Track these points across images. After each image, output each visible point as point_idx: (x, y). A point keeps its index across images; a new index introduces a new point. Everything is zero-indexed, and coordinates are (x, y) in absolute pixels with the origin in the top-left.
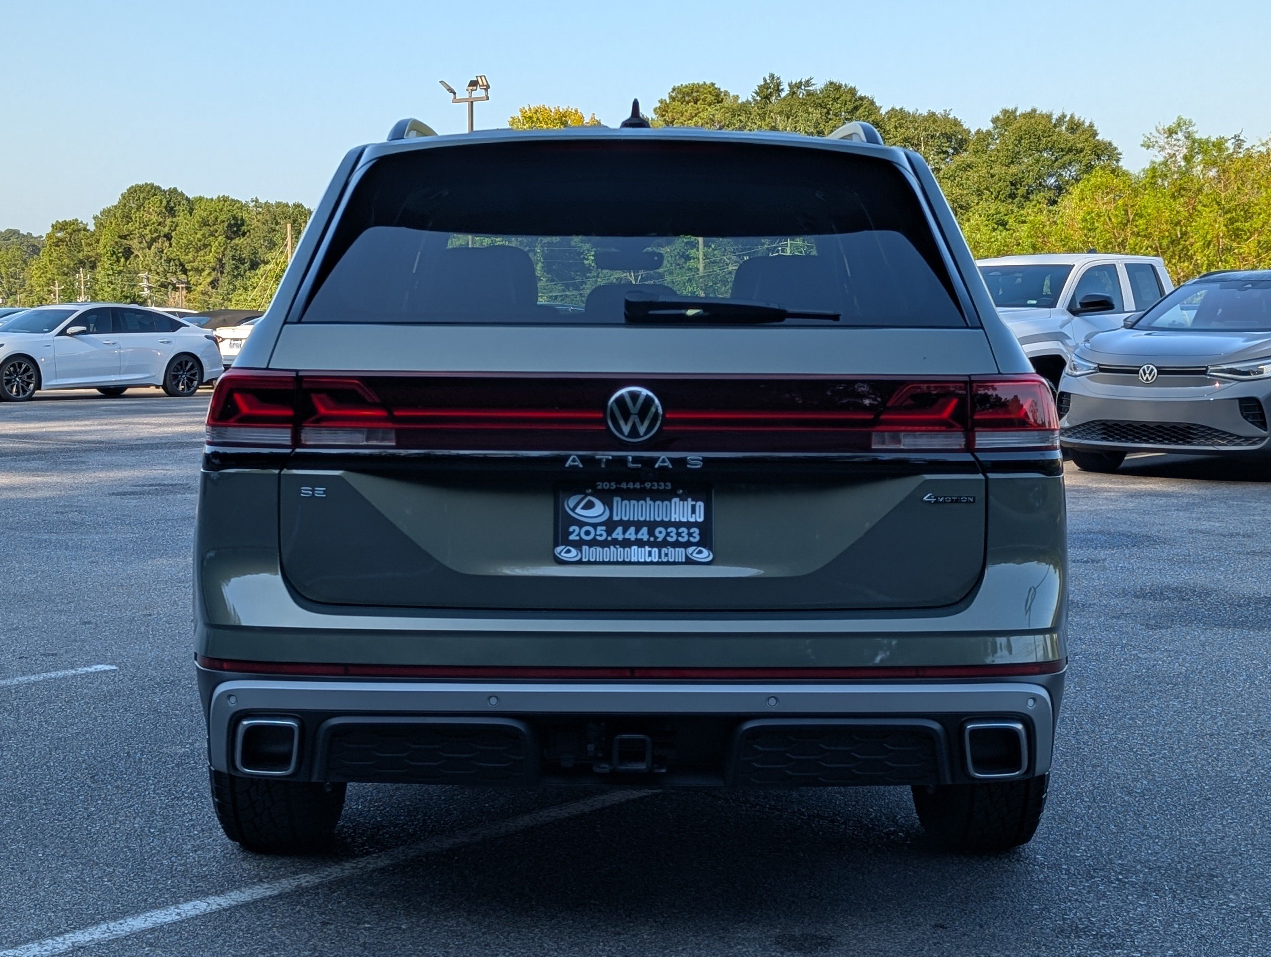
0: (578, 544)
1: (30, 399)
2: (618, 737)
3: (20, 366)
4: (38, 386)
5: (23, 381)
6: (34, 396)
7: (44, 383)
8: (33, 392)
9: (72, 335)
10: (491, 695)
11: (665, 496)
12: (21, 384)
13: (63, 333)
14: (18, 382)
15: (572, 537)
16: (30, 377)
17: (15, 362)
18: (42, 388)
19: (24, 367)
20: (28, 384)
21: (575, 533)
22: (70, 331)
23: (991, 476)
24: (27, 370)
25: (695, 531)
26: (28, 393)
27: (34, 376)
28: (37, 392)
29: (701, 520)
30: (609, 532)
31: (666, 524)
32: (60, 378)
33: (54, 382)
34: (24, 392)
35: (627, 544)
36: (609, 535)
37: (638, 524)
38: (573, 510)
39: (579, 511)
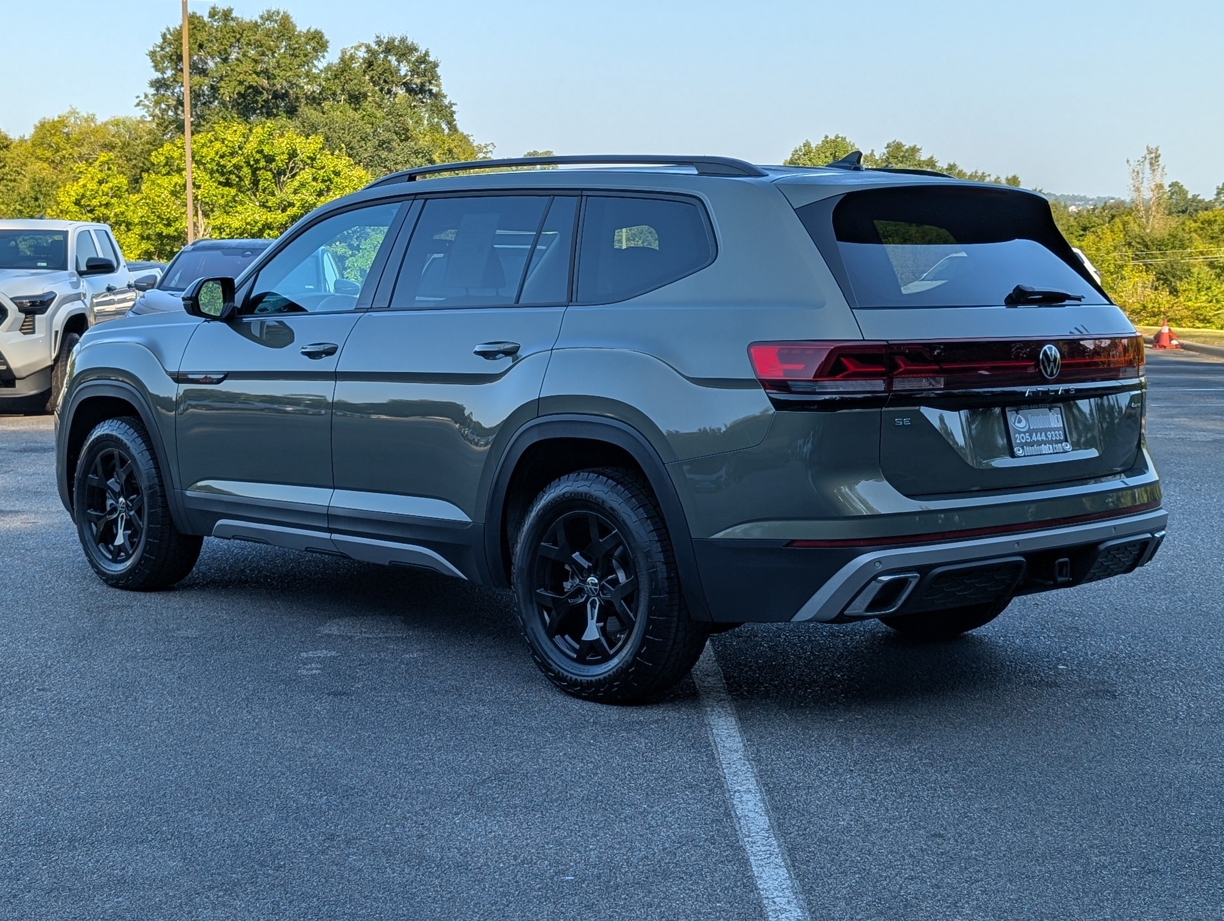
0: (1021, 445)
2: (1057, 561)
15: (1018, 441)
25: (1061, 433)
29: (1061, 426)
30: (1031, 436)
31: (1050, 429)
35: (1039, 443)
36: (1031, 438)
37: (1040, 431)
38: (1014, 424)
39: (1016, 424)
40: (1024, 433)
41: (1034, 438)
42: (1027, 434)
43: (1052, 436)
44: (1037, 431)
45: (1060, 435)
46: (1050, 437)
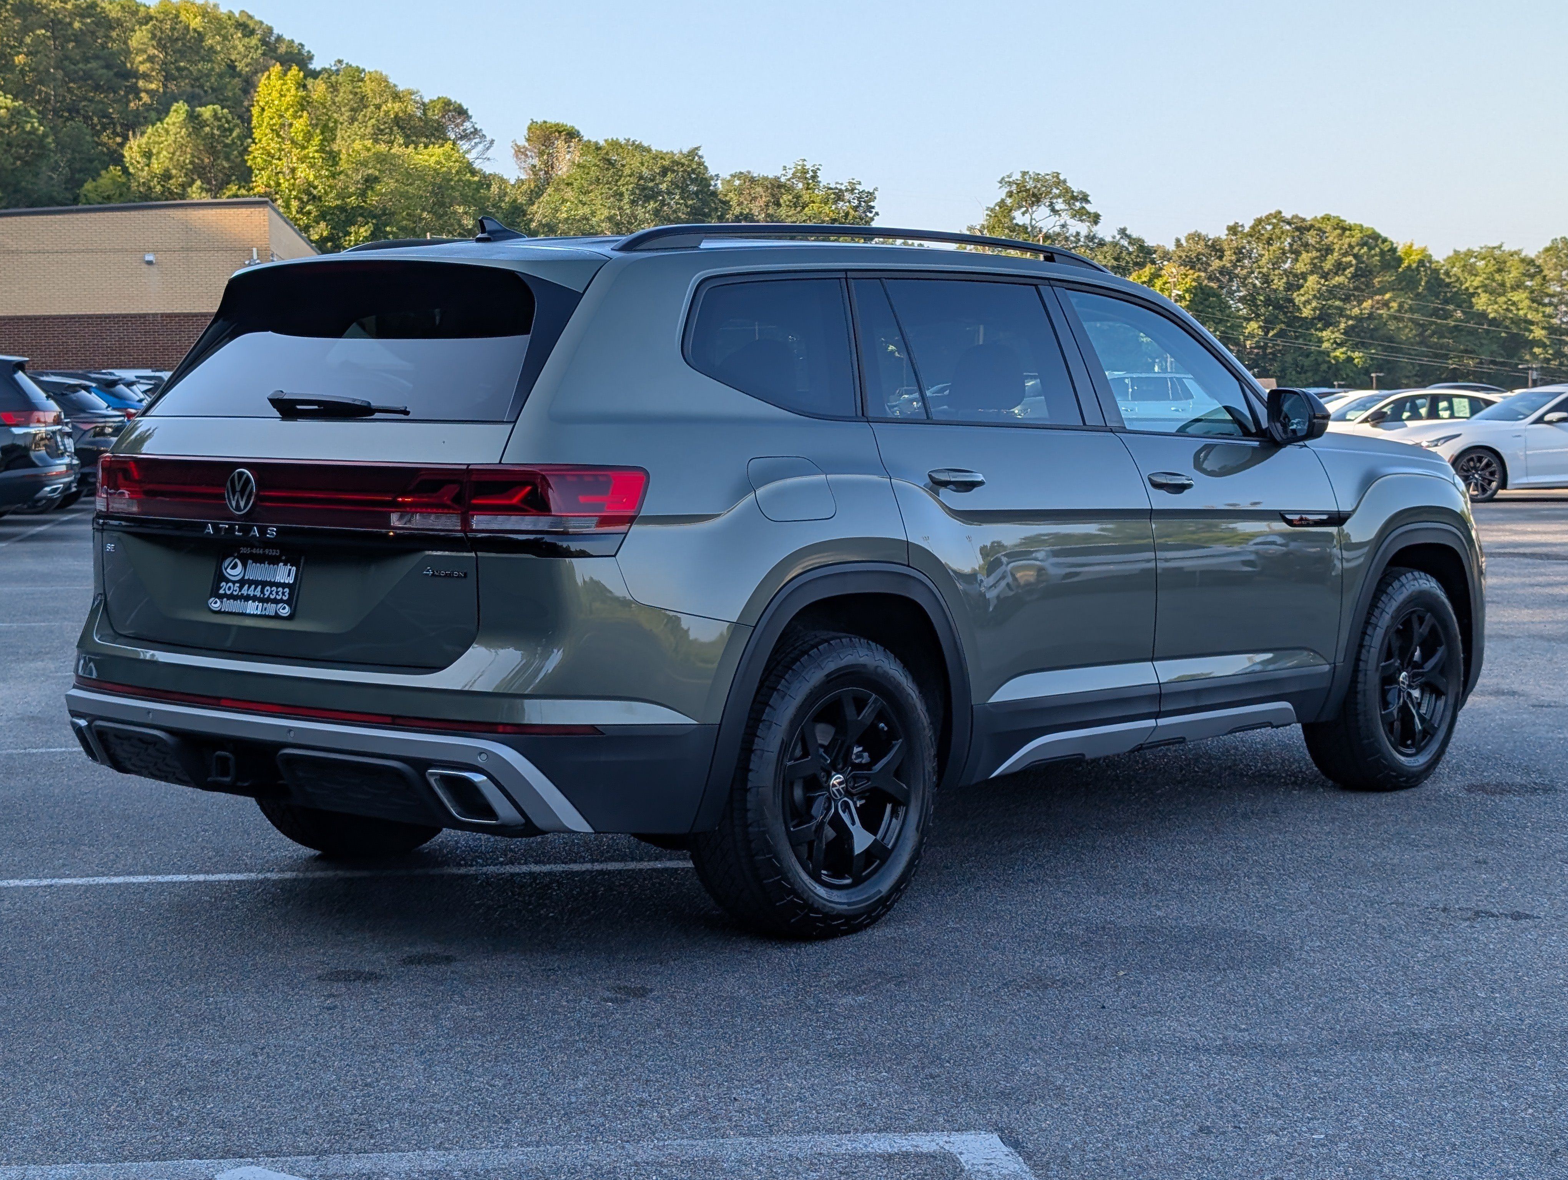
0: (221, 597)
1: (1491, 500)
2: (218, 753)
3: (1480, 460)
4: (1503, 485)
5: (1484, 479)
6: (1496, 497)
7: (1511, 481)
8: (1495, 492)
9: (1550, 423)
10: (149, 711)
11: (274, 561)
12: (1480, 482)
13: (1540, 420)
14: (1476, 479)
15: (222, 591)
16: (1492, 474)
17: (1473, 456)
18: (1508, 487)
19: (1485, 461)
20: (1490, 482)
21: (224, 588)
22: (1547, 418)
23: (479, 554)
24: (1488, 465)
25: (287, 590)
26: (1489, 493)
27: (1497, 473)
28: (1500, 492)
29: (291, 582)
30: (241, 588)
31: (272, 584)
32: (1532, 475)
33: (1524, 480)
34: (1484, 490)
35: (247, 598)
36: (240, 590)
37: (256, 583)
38: (226, 569)
39: (229, 570)
40: (234, 582)
41: (244, 591)
42: (238, 585)
43: (271, 593)
44: (251, 583)
45: (283, 593)
46: (267, 594)
